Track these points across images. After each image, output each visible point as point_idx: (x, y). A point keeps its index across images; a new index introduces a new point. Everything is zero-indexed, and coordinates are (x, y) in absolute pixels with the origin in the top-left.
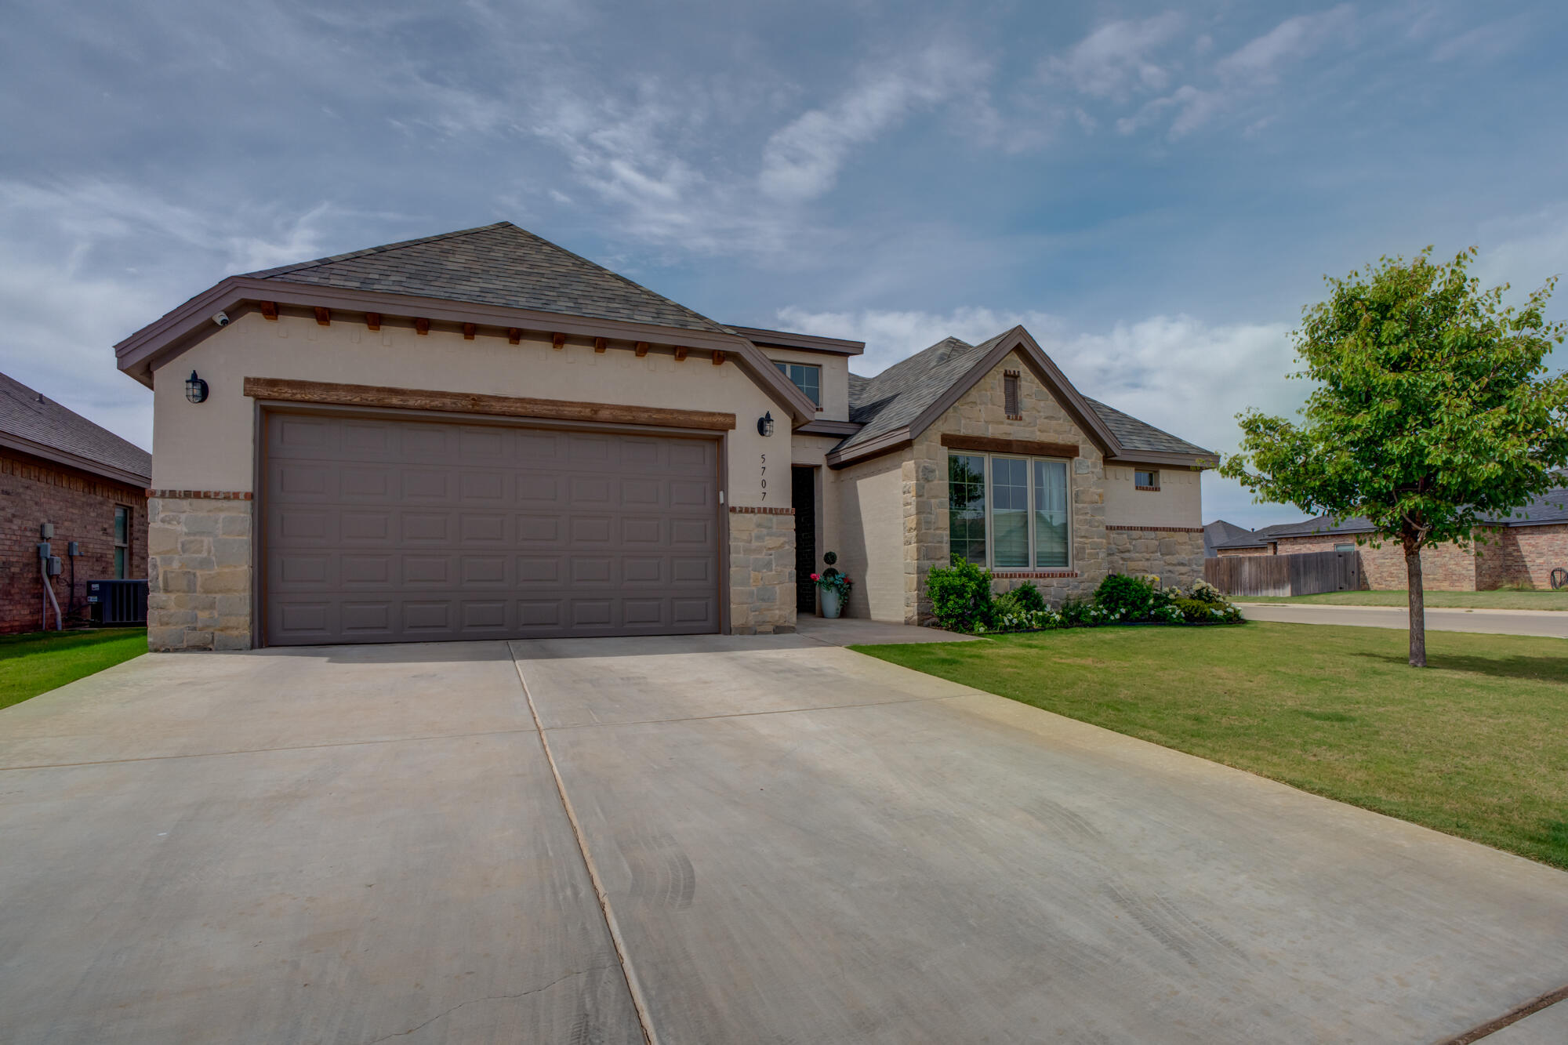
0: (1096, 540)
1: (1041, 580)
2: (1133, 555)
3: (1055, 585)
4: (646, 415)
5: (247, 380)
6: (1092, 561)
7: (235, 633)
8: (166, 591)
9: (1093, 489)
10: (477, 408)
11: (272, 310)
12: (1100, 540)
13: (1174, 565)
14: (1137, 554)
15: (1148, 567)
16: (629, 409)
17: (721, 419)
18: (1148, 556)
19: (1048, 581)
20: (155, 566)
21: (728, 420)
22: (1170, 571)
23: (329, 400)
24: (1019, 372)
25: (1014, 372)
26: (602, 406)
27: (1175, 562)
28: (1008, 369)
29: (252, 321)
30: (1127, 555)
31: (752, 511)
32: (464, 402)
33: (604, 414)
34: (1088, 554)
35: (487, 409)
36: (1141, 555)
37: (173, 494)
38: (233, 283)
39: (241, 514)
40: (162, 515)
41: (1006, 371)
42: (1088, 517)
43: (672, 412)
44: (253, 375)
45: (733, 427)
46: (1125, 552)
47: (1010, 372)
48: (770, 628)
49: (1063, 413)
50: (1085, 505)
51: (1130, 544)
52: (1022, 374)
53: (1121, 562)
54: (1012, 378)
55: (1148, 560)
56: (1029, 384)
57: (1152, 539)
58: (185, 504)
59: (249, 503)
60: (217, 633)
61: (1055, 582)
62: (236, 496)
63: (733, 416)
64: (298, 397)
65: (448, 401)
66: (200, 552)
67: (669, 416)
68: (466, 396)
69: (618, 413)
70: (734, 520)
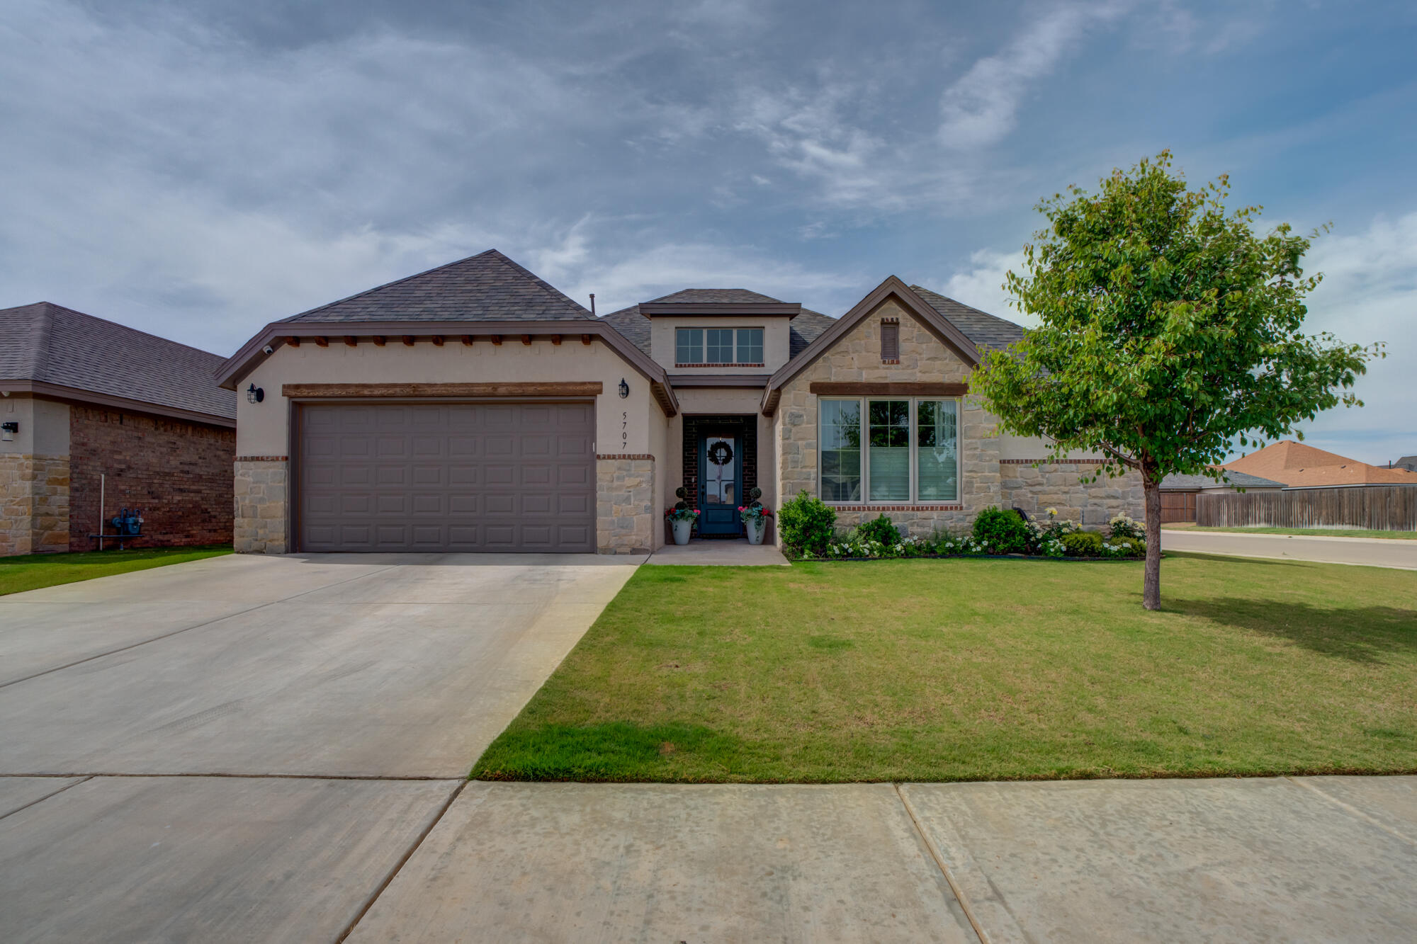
0: (986, 474)
1: (919, 513)
2: (1045, 488)
3: (935, 517)
4: (532, 388)
5: (284, 386)
6: (982, 495)
7: (277, 543)
8: (243, 517)
9: (985, 425)
10: (416, 393)
11: (296, 341)
12: (993, 474)
13: (1101, 498)
14: (1051, 487)
15: (1066, 500)
16: (520, 385)
17: (591, 387)
18: (1066, 489)
19: (926, 514)
20: (237, 502)
21: (597, 387)
22: (1095, 504)
23: (328, 395)
24: (897, 319)
25: (892, 319)
26: (500, 385)
27: (1103, 495)
28: (885, 317)
29: (285, 350)
30: (1038, 488)
31: (614, 457)
32: (408, 390)
33: (502, 390)
34: (977, 487)
35: (423, 393)
36: (1057, 488)
37: (246, 459)
38: (271, 327)
39: (281, 470)
40: (241, 472)
41: (883, 320)
42: (978, 452)
43: (551, 384)
44: (287, 383)
45: (600, 392)
46: (1035, 485)
47: (887, 320)
48: (628, 550)
49: (949, 352)
50: (974, 441)
51: (1043, 476)
52: (901, 321)
53: (1030, 495)
54: (890, 326)
55: (1065, 493)
56: (909, 330)
57: (1073, 472)
58: (252, 464)
59: (284, 463)
60: (268, 543)
61: (935, 515)
62: (277, 459)
63: (601, 383)
64: (311, 394)
65: (398, 390)
66: (259, 493)
67: (549, 388)
68: (409, 385)
69: (511, 389)
70: (600, 465)
